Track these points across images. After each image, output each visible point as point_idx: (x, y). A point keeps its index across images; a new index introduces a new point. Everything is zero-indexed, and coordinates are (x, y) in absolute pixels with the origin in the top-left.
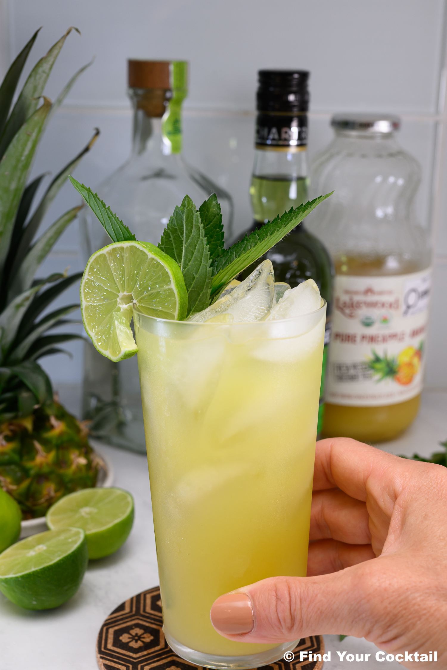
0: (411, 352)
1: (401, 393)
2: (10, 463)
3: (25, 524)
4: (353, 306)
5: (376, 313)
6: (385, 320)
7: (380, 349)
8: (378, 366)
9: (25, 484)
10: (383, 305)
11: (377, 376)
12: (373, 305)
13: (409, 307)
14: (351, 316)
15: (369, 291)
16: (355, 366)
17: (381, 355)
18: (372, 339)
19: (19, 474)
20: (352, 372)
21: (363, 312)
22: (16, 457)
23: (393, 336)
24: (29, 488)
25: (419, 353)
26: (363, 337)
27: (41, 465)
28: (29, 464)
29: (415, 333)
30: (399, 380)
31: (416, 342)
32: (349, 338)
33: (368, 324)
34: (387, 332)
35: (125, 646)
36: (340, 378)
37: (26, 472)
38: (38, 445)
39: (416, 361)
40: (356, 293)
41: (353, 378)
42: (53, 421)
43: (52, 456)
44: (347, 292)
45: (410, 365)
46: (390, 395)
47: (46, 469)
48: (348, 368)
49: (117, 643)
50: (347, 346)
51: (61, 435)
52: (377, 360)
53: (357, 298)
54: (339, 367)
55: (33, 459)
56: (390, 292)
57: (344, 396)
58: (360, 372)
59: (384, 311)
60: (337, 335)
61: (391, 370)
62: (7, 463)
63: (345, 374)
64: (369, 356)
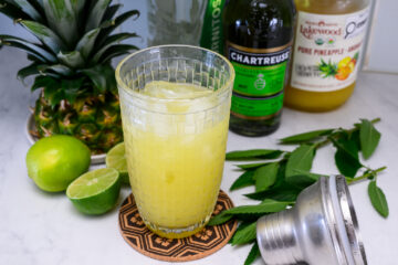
0: (348, 60)
1: (339, 85)
2: (89, 121)
4: (311, 31)
5: (325, 37)
6: (331, 41)
7: (326, 59)
8: (324, 69)
10: (330, 32)
11: (324, 75)
12: (324, 32)
13: (348, 33)
14: (309, 37)
15: (321, 23)
16: (309, 68)
17: (327, 63)
18: (322, 52)
19: (95, 128)
20: (308, 71)
21: (317, 36)
22: (93, 118)
23: (336, 51)
24: (100, 136)
25: (354, 61)
26: (316, 51)
27: (107, 124)
28: (101, 123)
29: (351, 49)
30: (338, 78)
31: (352, 54)
33: (319, 44)
34: (331, 49)
35: (134, 225)
36: (300, 74)
37: (98, 128)
38: (106, 113)
39: (351, 65)
40: (314, 24)
41: (308, 75)
42: (116, 97)
43: (114, 118)
44: (307, 22)
45: (347, 68)
46: (331, 86)
47: (110, 126)
48: (305, 68)
49: (130, 223)
50: (306, 55)
52: (324, 65)
53: (313, 27)
54: (300, 67)
55: (103, 120)
56: (336, 25)
57: (302, 84)
58: (312, 72)
59: (330, 36)
60: (300, 48)
61: (333, 71)
62: (87, 122)
63: (303, 72)
64: (319, 63)
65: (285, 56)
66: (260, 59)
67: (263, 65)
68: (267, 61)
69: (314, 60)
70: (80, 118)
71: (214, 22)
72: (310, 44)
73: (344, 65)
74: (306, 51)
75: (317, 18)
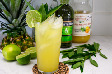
0: (88, 27)
1: (86, 34)
2: (19, 43)
5: (82, 20)
6: (83, 21)
7: (83, 27)
8: (82, 29)
9: (22, 46)
11: (82, 31)
12: (81, 19)
13: (87, 19)
14: (77, 21)
15: (80, 16)
16: (78, 29)
17: (83, 28)
18: (81, 25)
20: (78, 30)
21: (79, 20)
22: (20, 42)
23: (85, 24)
26: (80, 24)
28: (23, 43)
29: (89, 24)
30: (86, 32)
31: (89, 26)
32: (77, 25)
33: (80, 22)
34: (84, 24)
36: (76, 32)
37: (22, 44)
38: (24, 40)
39: (89, 29)
40: (78, 17)
41: (78, 31)
42: (27, 37)
43: (26, 42)
44: (77, 17)
45: (88, 29)
46: (84, 35)
47: (25, 44)
50: (77, 26)
51: (28, 39)
52: (82, 28)
53: (78, 18)
54: (76, 30)
56: (84, 17)
57: (76, 35)
59: (83, 20)
60: (75, 24)
61: (85, 30)
63: (77, 31)
64: (81, 28)
65: (72, 24)
66: (66, 24)
67: (67, 26)
68: (68, 24)
69: (79, 27)
70: (17, 42)
72: (78, 23)
73: (87, 28)
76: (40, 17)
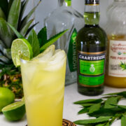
3: (16, 100)
4: (115, 49)
5: (122, 51)
6: (125, 53)
7: (123, 61)
8: (123, 66)
10: (124, 49)
11: (122, 69)
12: (121, 49)
14: (115, 51)
15: (119, 45)
18: (121, 58)
21: (118, 51)
26: (118, 58)
33: (119, 54)
34: (125, 57)
36: (112, 69)
37: (19, 87)
40: (116, 45)
41: (116, 69)
44: (114, 45)
48: (114, 66)
52: (122, 64)
53: (116, 47)
54: (112, 66)
58: (117, 67)
59: (124, 51)
60: (111, 57)
62: (15, 84)
63: (114, 68)
64: (120, 63)
65: (103, 57)
66: (92, 57)
67: (93, 60)
68: (95, 58)
69: (118, 62)
70: (12, 83)
71: (74, 47)
72: (116, 55)
74: (114, 58)
75: (117, 42)
76: (28, 51)
